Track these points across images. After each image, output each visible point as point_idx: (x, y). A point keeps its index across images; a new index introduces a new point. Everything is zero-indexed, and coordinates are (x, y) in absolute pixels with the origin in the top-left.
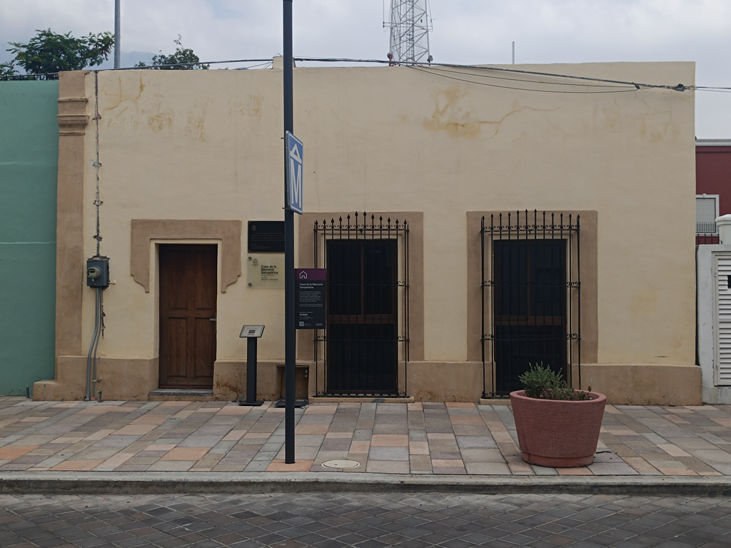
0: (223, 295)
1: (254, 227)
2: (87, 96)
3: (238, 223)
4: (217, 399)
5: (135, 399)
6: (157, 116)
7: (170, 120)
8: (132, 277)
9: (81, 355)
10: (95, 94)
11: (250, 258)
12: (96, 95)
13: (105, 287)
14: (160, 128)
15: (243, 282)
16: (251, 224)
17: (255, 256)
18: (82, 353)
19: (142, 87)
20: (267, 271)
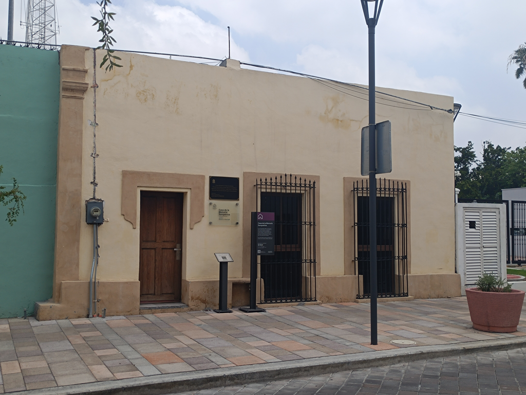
0: (191, 230)
1: (214, 181)
2: (87, 68)
3: (203, 177)
4: (192, 310)
5: (128, 313)
6: (143, 91)
7: (153, 95)
8: (123, 216)
9: (78, 280)
10: (93, 67)
11: (210, 204)
12: (95, 68)
13: (99, 224)
14: (145, 100)
15: (205, 221)
16: (211, 178)
17: (214, 202)
18: (80, 278)
19: (131, 67)
20: (223, 213)
